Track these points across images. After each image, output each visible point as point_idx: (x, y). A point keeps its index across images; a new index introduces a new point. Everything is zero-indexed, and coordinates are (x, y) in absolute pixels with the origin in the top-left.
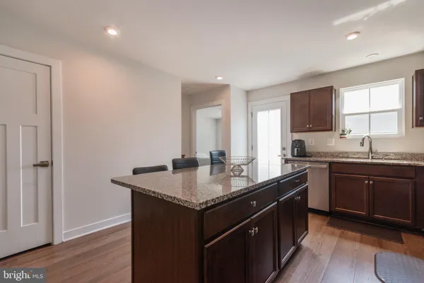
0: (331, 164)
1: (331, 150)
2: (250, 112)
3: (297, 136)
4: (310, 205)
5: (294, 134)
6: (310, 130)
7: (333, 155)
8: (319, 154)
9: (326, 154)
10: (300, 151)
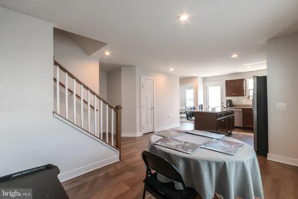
0: (243, 109)
1: (244, 104)
2: (205, 87)
3: (229, 98)
4: (235, 125)
5: (227, 97)
6: (234, 96)
7: (244, 106)
8: (238, 105)
9: (242, 105)
10: (230, 104)
